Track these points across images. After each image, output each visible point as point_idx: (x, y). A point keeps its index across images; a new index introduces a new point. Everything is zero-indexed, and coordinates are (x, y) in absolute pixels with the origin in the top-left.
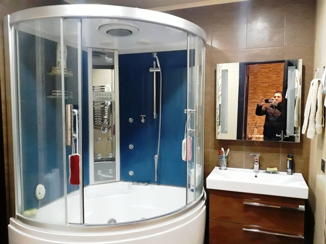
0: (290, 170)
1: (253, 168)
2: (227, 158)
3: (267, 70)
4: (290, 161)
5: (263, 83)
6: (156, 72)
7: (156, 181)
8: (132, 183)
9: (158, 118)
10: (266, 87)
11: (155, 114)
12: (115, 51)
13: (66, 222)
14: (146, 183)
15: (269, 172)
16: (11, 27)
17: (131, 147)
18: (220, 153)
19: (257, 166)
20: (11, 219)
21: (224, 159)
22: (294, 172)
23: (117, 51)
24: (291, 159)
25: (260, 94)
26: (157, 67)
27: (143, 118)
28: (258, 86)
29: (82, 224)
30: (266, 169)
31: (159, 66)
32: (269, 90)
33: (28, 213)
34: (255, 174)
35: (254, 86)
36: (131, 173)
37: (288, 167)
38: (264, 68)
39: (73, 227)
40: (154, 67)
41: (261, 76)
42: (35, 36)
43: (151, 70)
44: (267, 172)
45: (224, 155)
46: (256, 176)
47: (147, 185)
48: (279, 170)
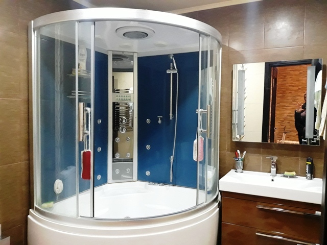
0: (309, 175)
1: (270, 172)
2: (243, 160)
3: (297, 73)
4: (309, 165)
5: (293, 86)
6: (173, 74)
7: (171, 181)
8: (148, 183)
9: (174, 119)
10: (295, 91)
11: (171, 115)
12: (135, 54)
13: (77, 215)
14: (161, 184)
15: (287, 177)
16: (34, 32)
17: (148, 147)
18: (237, 155)
19: (274, 170)
20: (30, 210)
21: (240, 161)
22: (314, 177)
23: (136, 54)
24: (310, 163)
25: (289, 98)
26: (174, 68)
27: (159, 119)
28: (287, 89)
29: (92, 218)
30: (283, 173)
31: (176, 67)
32: (299, 94)
33: (45, 205)
34: (271, 178)
35: (283, 90)
36: (148, 173)
37: (307, 172)
38: (294, 71)
39: (83, 220)
40: (171, 69)
41: (290, 79)
42: (54, 39)
43: (168, 72)
44: (284, 176)
45: (240, 157)
46: (273, 180)
47: (163, 185)
48: (297, 175)
